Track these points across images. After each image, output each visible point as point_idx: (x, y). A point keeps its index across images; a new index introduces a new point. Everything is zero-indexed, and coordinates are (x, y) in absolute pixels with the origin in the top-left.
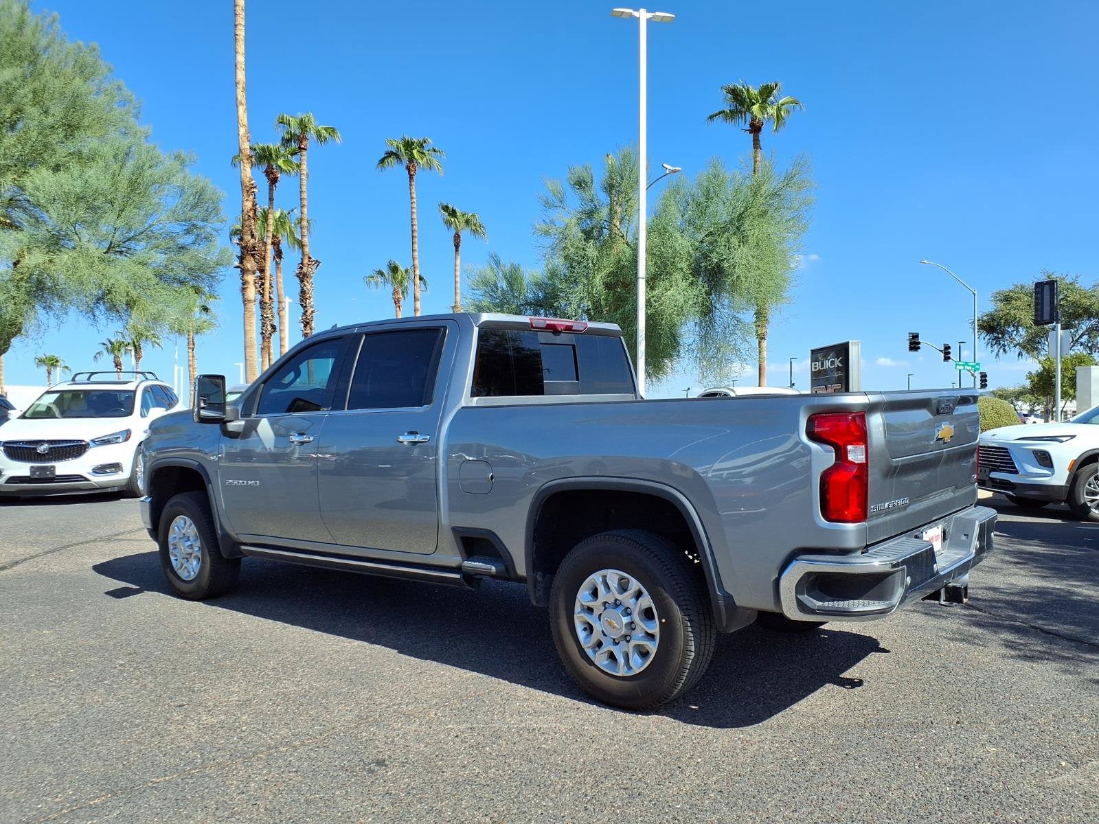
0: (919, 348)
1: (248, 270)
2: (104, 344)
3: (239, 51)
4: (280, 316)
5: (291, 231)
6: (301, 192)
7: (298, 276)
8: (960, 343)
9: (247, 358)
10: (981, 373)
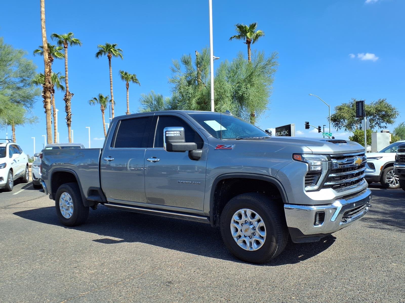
0: (309, 128)
1: (48, 97)
3: (42, 6)
4: (54, 117)
5: (58, 82)
6: (65, 65)
7: (64, 100)
8: (324, 125)
9: (48, 133)
10: (332, 137)
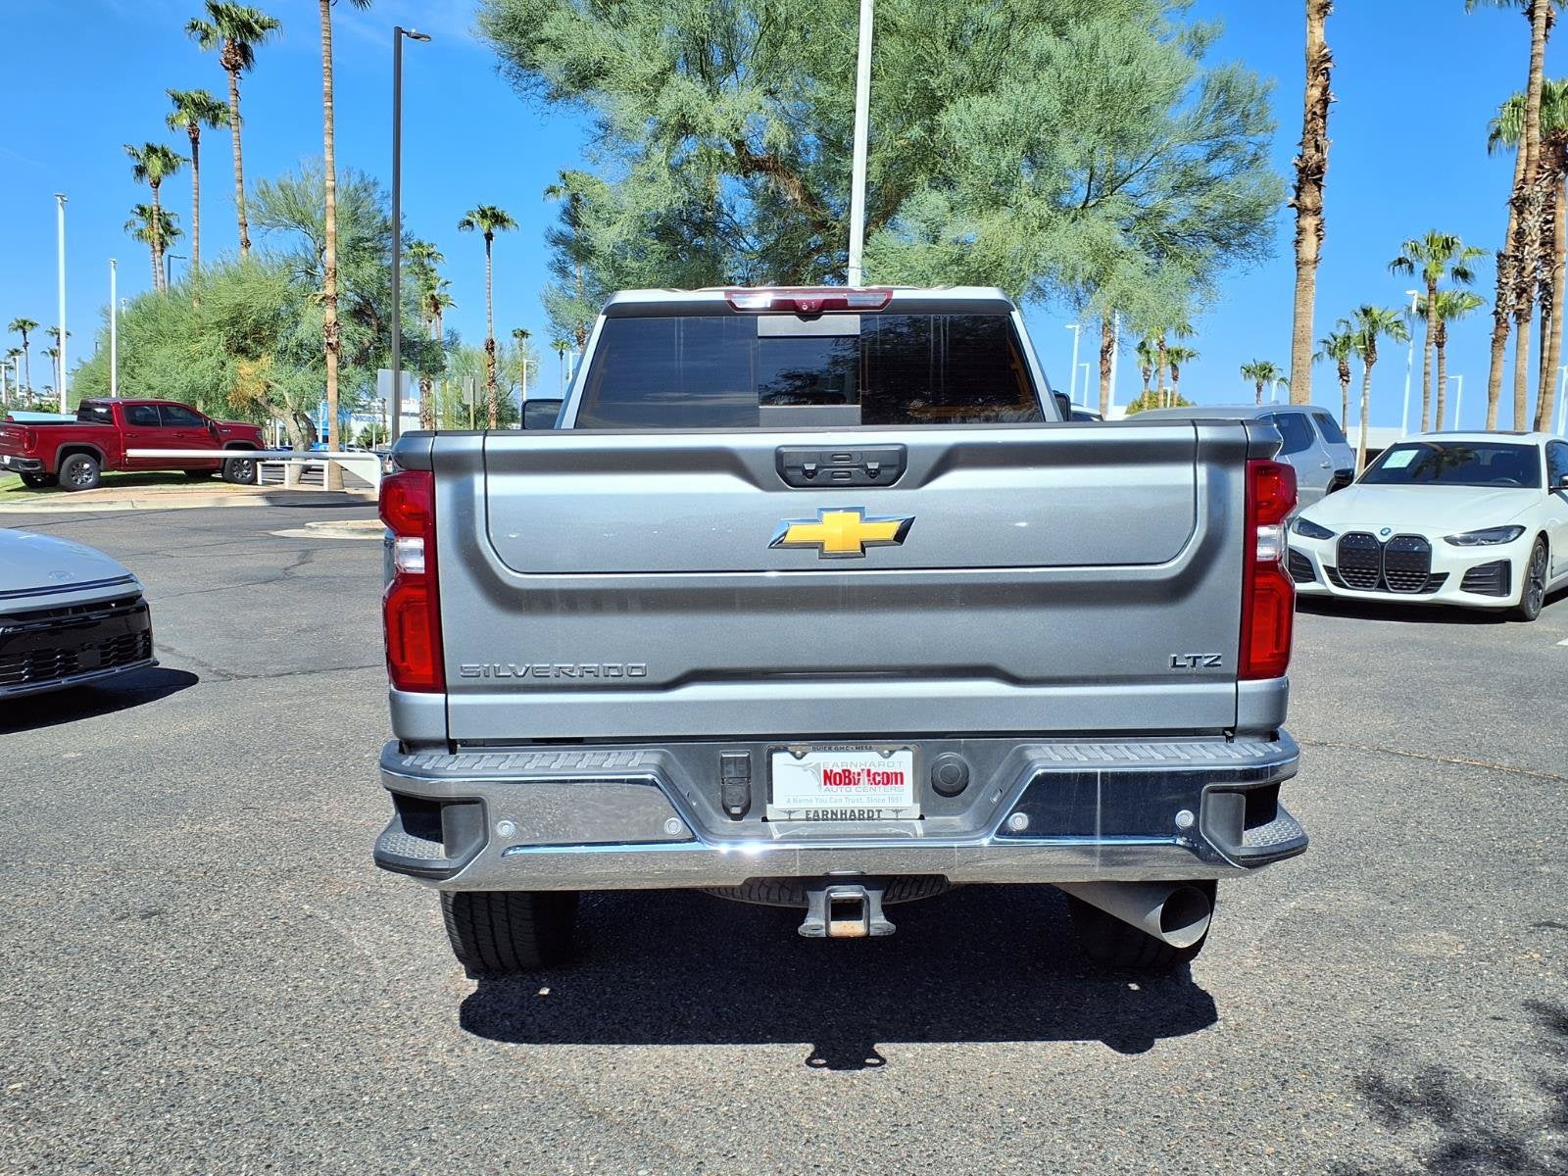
1: (1307, 209)
2: (1325, 342)
